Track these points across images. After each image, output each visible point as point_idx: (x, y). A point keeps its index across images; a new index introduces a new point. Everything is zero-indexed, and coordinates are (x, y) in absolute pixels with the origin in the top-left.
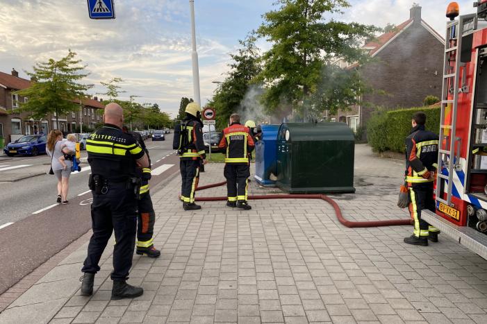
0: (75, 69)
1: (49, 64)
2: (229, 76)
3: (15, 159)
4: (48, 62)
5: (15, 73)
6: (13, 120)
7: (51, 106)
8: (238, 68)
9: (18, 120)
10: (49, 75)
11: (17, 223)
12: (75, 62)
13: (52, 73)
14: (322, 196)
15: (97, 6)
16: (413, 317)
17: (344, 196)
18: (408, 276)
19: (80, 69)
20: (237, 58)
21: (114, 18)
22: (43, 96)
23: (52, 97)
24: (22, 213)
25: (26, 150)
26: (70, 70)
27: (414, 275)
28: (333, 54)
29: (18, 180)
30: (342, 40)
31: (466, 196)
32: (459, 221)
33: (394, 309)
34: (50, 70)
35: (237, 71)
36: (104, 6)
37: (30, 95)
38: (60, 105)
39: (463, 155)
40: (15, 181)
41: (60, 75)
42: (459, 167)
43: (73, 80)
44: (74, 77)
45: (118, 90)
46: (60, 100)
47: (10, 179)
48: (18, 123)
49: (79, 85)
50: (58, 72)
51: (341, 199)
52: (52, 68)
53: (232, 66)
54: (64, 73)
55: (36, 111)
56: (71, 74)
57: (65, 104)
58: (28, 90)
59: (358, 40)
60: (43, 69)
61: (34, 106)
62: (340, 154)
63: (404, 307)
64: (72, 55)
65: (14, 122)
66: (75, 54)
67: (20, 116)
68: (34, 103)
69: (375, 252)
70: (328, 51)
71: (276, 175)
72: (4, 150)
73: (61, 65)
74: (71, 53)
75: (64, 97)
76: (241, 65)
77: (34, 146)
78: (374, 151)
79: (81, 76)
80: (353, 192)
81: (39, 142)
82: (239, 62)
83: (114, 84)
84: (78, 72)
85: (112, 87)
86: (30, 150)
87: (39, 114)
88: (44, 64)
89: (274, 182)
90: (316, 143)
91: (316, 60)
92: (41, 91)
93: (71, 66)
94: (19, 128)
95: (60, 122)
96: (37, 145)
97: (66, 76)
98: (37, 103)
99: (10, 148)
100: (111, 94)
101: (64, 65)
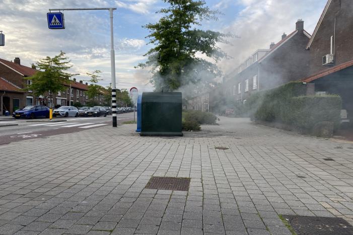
0: (64, 63)
1: (47, 60)
4: (46, 58)
5: (34, 67)
6: (28, 97)
7: (47, 87)
9: (32, 97)
12: (63, 59)
13: (48, 65)
15: (53, 21)
21: (64, 28)
22: (41, 80)
23: (48, 81)
25: (26, 115)
26: (61, 64)
28: (194, 51)
34: (47, 64)
36: (57, 21)
37: (33, 80)
38: (53, 87)
41: (54, 67)
43: (63, 71)
44: (62, 68)
45: (98, 78)
46: (52, 83)
48: (31, 99)
49: (66, 74)
50: (53, 65)
52: (49, 62)
54: (56, 66)
55: (38, 90)
57: (56, 86)
60: (43, 63)
61: (36, 87)
62: (173, 111)
66: (64, 53)
67: (32, 95)
68: (36, 85)
72: (13, 114)
73: (55, 60)
74: (62, 53)
75: (55, 81)
77: (32, 113)
79: (67, 68)
80: (181, 135)
81: (36, 110)
83: (96, 74)
84: (66, 65)
85: (94, 77)
86: (28, 115)
87: (40, 92)
88: (44, 60)
92: (40, 77)
93: (61, 61)
94: (32, 102)
95: (62, 100)
96: (34, 111)
97: (57, 68)
98: (38, 85)
99: (17, 113)
100: (94, 81)
101: (57, 60)
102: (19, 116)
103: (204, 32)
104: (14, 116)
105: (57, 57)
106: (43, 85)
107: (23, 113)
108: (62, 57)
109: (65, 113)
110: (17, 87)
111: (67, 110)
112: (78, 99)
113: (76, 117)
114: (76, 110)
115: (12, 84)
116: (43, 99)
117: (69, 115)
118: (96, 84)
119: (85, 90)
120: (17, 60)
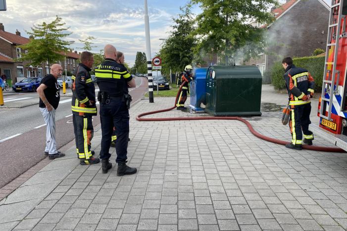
0: (61, 30)
1: (43, 26)
2: (171, 34)
3: (20, 94)
4: (42, 24)
5: (18, 33)
6: (18, 67)
8: (178, 29)
9: (22, 67)
10: (42, 34)
11: (24, 134)
12: (61, 25)
13: (44, 32)
14: (238, 118)
16: (300, 194)
17: (253, 118)
18: (298, 169)
19: (65, 29)
20: (177, 21)
22: (39, 49)
23: (45, 50)
24: (27, 128)
25: (28, 88)
26: (57, 30)
27: (302, 168)
28: (247, 16)
29: (23, 107)
30: (254, 6)
31: (342, 113)
32: (336, 131)
33: (287, 189)
34: (43, 30)
35: (177, 31)
37: (30, 49)
38: (51, 56)
39: (340, 84)
40: (21, 107)
41: (50, 34)
42: (337, 92)
43: (60, 38)
44: (61, 36)
45: (91, 45)
47: (17, 106)
48: (22, 69)
49: (63, 41)
50: (49, 31)
51: (251, 120)
52: (44, 29)
53: (174, 27)
54: (53, 33)
55: (34, 60)
56: (58, 34)
57: (54, 55)
58: (28, 45)
59: (266, 6)
60: (38, 30)
61: (32, 56)
62: (251, 88)
63: (294, 188)
64: (58, 19)
65: (19, 69)
66: (60, 18)
67: (23, 64)
68: (32, 54)
69: (274, 154)
70: (244, 14)
71: (205, 104)
72: (13, 88)
73: (51, 26)
75: (53, 50)
76: (180, 26)
77: (34, 85)
78: (275, 89)
79: (66, 35)
80: (260, 115)
81: (37, 82)
82: (179, 24)
83: (89, 41)
84: (63, 32)
85: (87, 43)
86: (30, 88)
87: (36, 62)
88: (39, 25)
89: (204, 109)
90: (235, 80)
91: (235, 21)
92: (38, 46)
93: (58, 28)
94: (22, 72)
97: (55, 35)
98: (35, 54)
99: (17, 87)
100: (87, 48)
101: (53, 27)
102: (21, 89)
105: (53, 23)
107: (24, 86)
108: (60, 23)
116: (34, 69)
120: (1, 26)
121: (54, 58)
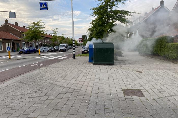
0: (41, 25)
1: (33, 24)
3: (21, 54)
4: (33, 23)
6: (23, 42)
7: (33, 38)
10: (33, 27)
12: (41, 23)
13: (34, 27)
19: (43, 25)
21: (48, 10)
22: (31, 34)
28: (115, 20)
30: (120, 16)
34: (33, 26)
36: (45, 6)
38: (37, 37)
40: (17, 60)
41: (37, 27)
43: (41, 29)
44: (41, 28)
45: (57, 32)
46: (36, 35)
48: (25, 43)
49: (43, 30)
50: (36, 26)
52: (34, 25)
54: (38, 27)
56: (40, 27)
57: (38, 37)
58: (27, 32)
61: (28, 38)
64: (40, 21)
66: (41, 20)
67: (25, 41)
73: (37, 24)
74: (40, 20)
77: (28, 51)
79: (43, 28)
80: (113, 64)
81: (30, 49)
83: (56, 30)
84: (42, 26)
85: (55, 31)
86: (26, 52)
87: (30, 40)
88: (31, 24)
93: (40, 24)
94: (25, 45)
95: (39, 43)
96: (29, 50)
97: (38, 28)
98: (29, 36)
99: (21, 51)
100: (55, 33)
101: (38, 24)
103: (120, 11)
104: (19, 52)
105: (38, 22)
106: (32, 37)
107: (24, 51)
108: (40, 22)
109: (43, 50)
110: (18, 37)
111: (44, 49)
112: (46, 42)
113: (48, 52)
114: (47, 49)
115: (15, 36)
116: (30, 43)
117: (45, 51)
118: (56, 35)
119: (50, 38)
120: (17, 24)
121: (38, 38)
